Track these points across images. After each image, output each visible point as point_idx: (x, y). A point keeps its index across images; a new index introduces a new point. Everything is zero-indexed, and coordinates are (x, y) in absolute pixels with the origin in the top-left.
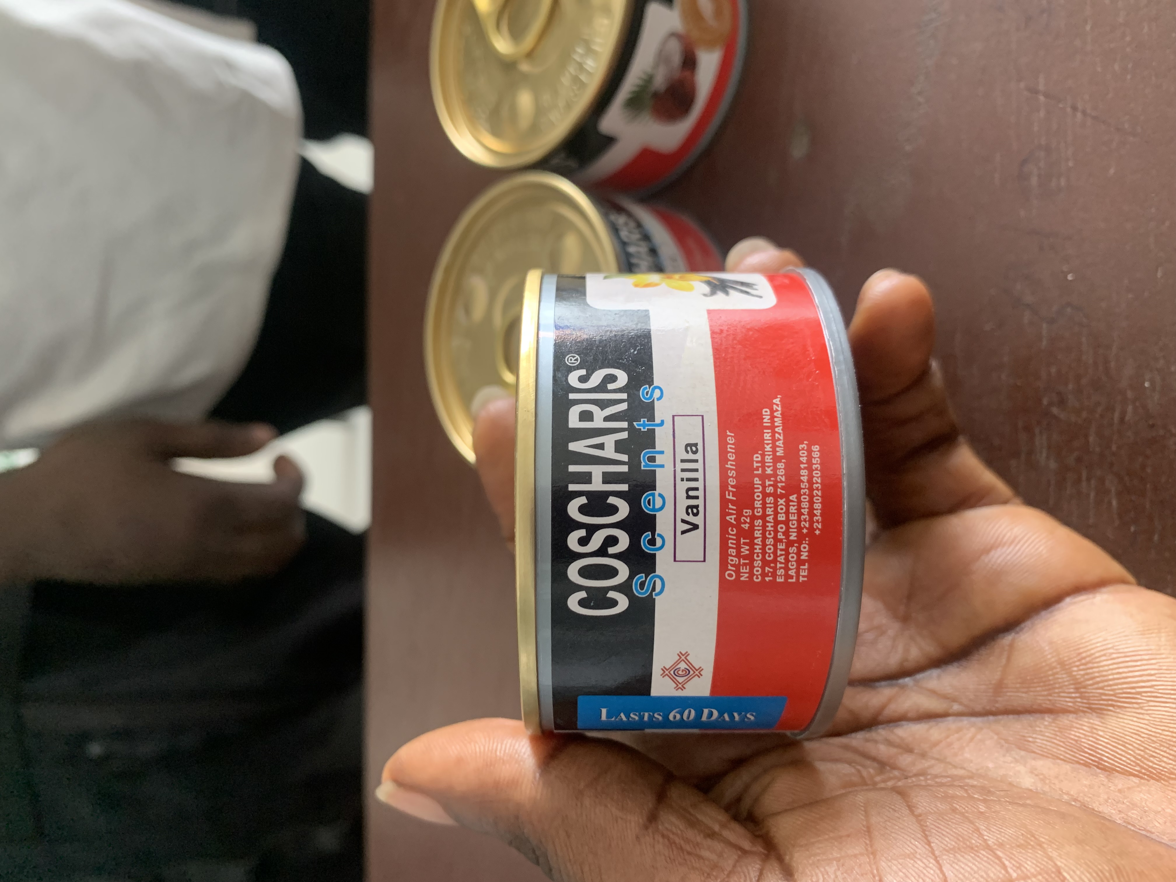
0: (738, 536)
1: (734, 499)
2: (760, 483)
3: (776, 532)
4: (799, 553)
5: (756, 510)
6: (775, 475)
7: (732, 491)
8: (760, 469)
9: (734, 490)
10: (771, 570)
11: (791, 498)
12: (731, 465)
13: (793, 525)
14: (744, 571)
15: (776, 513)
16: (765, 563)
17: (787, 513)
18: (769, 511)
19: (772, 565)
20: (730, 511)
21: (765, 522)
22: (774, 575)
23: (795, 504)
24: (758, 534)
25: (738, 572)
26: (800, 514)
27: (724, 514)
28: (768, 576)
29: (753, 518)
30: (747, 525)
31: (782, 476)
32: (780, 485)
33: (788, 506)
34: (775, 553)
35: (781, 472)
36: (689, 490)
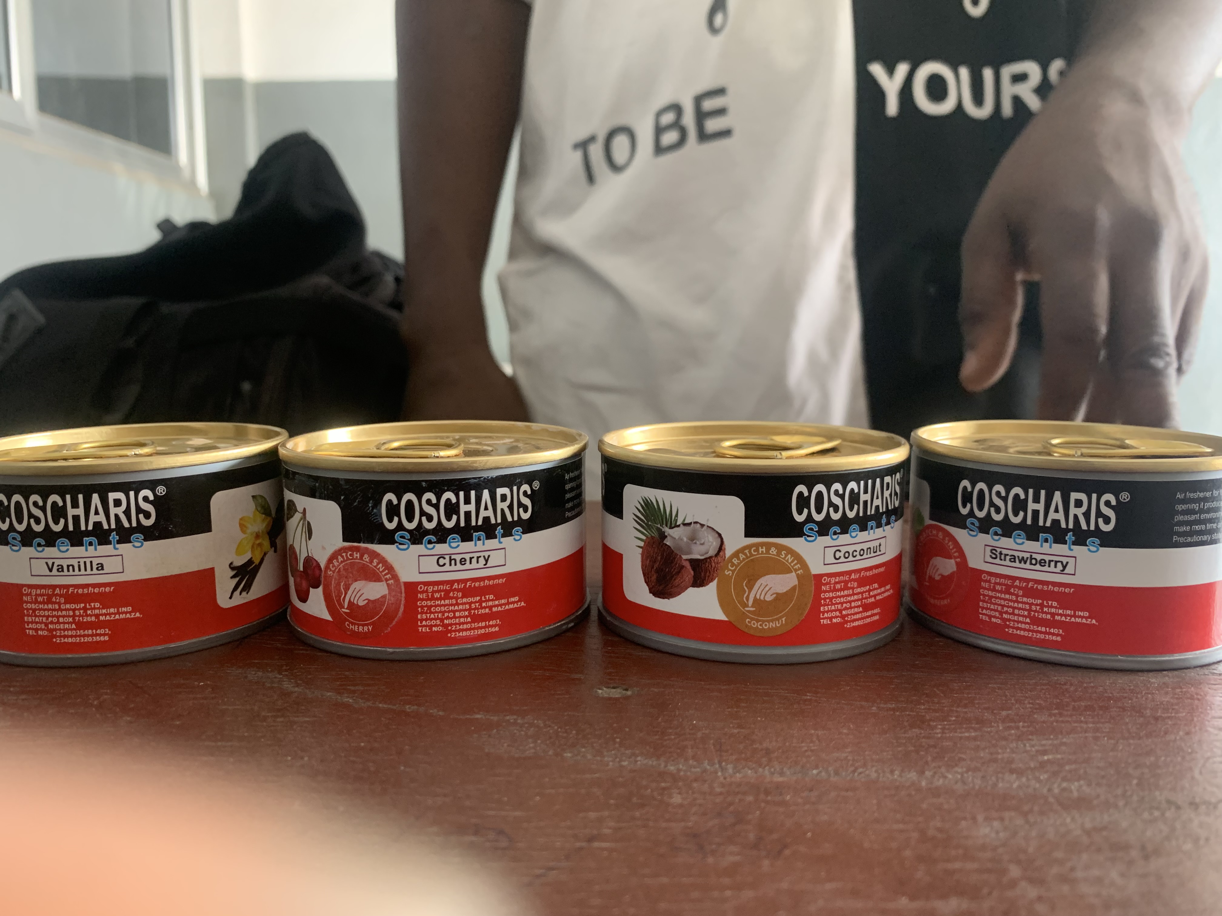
0: (48, 595)
1: (70, 593)
2: (81, 607)
3: (53, 617)
4: (41, 629)
5: (64, 605)
6: (87, 615)
7: (74, 591)
8: (90, 607)
9: (75, 592)
10: (30, 614)
11: (73, 625)
12: (91, 591)
13: (57, 626)
14: (29, 599)
15: (64, 616)
16: (34, 610)
17: (64, 623)
18: (64, 613)
19: (33, 614)
20: (62, 591)
21: (57, 610)
22: (28, 616)
23: (70, 627)
24: (50, 606)
25: (27, 595)
26: (64, 630)
27: (61, 587)
28: (27, 612)
29: (59, 604)
30: (55, 600)
31: (87, 619)
32: (81, 618)
33: (68, 623)
34: (40, 616)
35: (89, 619)
36: (73, 566)
